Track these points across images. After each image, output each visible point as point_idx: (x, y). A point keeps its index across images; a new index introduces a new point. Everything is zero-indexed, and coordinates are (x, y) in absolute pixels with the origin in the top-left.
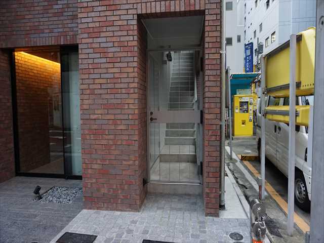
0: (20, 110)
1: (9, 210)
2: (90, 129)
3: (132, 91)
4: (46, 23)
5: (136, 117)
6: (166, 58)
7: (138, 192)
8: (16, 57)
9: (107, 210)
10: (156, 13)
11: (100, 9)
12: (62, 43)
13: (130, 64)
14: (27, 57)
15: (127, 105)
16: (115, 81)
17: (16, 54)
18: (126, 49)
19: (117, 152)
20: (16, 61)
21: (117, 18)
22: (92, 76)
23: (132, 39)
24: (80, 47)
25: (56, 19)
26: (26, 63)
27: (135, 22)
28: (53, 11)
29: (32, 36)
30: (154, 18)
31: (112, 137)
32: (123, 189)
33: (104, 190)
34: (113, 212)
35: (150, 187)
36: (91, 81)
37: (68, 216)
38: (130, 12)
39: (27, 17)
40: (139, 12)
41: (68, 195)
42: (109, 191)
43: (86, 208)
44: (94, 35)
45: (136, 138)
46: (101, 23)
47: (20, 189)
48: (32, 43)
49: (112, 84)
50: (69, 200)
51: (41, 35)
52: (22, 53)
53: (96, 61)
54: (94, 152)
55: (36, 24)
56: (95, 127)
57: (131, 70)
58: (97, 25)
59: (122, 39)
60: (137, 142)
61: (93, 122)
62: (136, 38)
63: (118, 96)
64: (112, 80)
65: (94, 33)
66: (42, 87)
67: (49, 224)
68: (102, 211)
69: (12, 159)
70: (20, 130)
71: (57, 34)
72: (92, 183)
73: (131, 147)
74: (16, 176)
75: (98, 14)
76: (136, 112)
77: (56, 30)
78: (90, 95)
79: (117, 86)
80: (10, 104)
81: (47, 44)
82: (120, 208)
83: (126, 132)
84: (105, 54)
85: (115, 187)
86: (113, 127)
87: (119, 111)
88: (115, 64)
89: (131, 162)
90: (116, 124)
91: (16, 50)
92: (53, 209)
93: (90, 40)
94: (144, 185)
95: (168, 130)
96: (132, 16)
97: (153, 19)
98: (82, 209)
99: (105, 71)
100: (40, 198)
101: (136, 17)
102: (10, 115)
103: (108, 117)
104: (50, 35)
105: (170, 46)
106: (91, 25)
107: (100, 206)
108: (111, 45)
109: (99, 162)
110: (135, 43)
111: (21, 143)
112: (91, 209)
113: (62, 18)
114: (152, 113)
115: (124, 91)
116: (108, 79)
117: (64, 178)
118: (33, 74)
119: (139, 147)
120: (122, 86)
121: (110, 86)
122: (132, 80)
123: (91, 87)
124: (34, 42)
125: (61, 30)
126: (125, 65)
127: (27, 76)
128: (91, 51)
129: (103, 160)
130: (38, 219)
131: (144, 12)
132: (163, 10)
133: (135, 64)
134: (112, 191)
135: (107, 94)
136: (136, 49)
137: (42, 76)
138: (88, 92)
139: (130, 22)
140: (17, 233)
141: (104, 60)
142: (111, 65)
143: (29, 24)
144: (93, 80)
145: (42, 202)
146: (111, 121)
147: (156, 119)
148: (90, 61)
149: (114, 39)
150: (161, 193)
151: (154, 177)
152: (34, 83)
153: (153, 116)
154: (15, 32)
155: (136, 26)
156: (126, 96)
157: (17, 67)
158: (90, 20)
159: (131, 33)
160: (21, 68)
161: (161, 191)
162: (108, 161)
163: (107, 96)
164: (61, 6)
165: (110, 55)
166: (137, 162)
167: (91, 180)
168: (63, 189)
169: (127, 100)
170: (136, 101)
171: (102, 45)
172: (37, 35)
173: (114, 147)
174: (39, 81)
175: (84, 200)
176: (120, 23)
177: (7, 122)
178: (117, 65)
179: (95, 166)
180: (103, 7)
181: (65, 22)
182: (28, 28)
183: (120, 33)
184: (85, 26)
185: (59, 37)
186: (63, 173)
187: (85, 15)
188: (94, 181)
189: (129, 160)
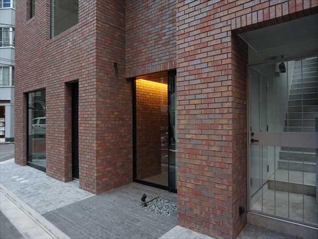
0: (138, 127)
1: (122, 211)
2: (185, 148)
3: (226, 111)
4: (156, 53)
5: (231, 138)
6: (278, 70)
7: (231, 221)
8: (137, 84)
9: (198, 232)
10: (252, 24)
11: (195, 33)
12: (168, 69)
13: (225, 83)
14: (145, 83)
15: (220, 126)
16: (209, 101)
17: (137, 81)
18: (220, 68)
19: (209, 174)
20: (137, 87)
21: (211, 38)
22: (188, 97)
23: (226, 57)
24: (178, 70)
25: (164, 48)
26: (145, 88)
27: (229, 39)
28: (161, 42)
29: (146, 65)
30: (251, 30)
31: (205, 158)
32: (215, 214)
33: (197, 211)
34: (205, 236)
35: (250, 217)
36: (187, 102)
37: (163, 228)
38: (224, 29)
39: (143, 51)
40: (234, 27)
41: (168, 207)
42: (201, 213)
43: (179, 225)
44: (189, 58)
45: (230, 161)
46: (196, 46)
47: (133, 194)
48: (147, 71)
49: (206, 105)
50: (168, 213)
51: (153, 64)
52: (141, 80)
53: (191, 83)
54: (188, 172)
55: (150, 55)
56: (190, 146)
57: (225, 89)
58: (193, 48)
59: (216, 58)
60: (230, 166)
61: (187, 141)
62: (230, 55)
63: (212, 116)
64: (206, 100)
65: (190, 57)
66: (156, 107)
67: (146, 232)
68: (194, 232)
69: (131, 167)
70: (138, 144)
71: (164, 61)
72: (185, 201)
73: (224, 170)
74: (134, 181)
75: (193, 38)
76: (231, 133)
77: (163, 58)
78: (186, 116)
79: (211, 106)
80: (131, 122)
81: (157, 71)
82: (212, 234)
83: (219, 154)
84: (200, 75)
85: (207, 210)
86: (206, 148)
87: (212, 132)
88: (209, 84)
89: (224, 187)
90: (209, 145)
91: (137, 78)
92: (153, 218)
93: (186, 64)
94: (240, 214)
95: (282, 151)
96: (226, 33)
97: (250, 32)
98: (177, 224)
99: (199, 92)
100: (146, 205)
101: (230, 33)
102: (131, 131)
103: (202, 137)
104: (160, 62)
105: (282, 57)
106: (187, 50)
107: (192, 226)
108: (205, 65)
109: (192, 182)
110: (229, 61)
111: (138, 155)
112: (184, 226)
113: (169, 46)
114: (252, 134)
115: (217, 111)
116: (203, 100)
117: (169, 190)
118: (149, 96)
119: (233, 172)
120: (215, 106)
121: (204, 106)
122: (225, 100)
123: (187, 107)
124: (148, 70)
125: (168, 57)
126: (219, 84)
127: (144, 99)
128: (187, 73)
129: (197, 180)
130: (139, 224)
131: (239, 26)
132: (261, 19)
133: (230, 83)
134: (204, 214)
135: (201, 114)
136: (230, 66)
137: (157, 97)
138: (184, 112)
139: (224, 40)
140: (122, 232)
141: (199, 81)
142: (205, 86)
143: (145, 57)
144: (188, 101)
145: (146, 209)
146: (205, 141)
147: (258, 141)
148: (186, 83)
149: (208, 60)
150: (264, 228)
151: (256, 207)
152: (150, 104)
153: (255, 138)
154: (135, 65)
155: (230, 43)
156: (220, 116)
157: (137, 92)
158: (186, 45)
159: (224, 51)
160: (140, 93)
161: (264, 226)
162: (200, 182)
163: (202, 117)
164: (168, 37)
165: (205, 76)
166: (230, 188)
167: (185, 198)
168: (166, 201)
169: (221, 120)
170: (231, 122)
171: (197, 67)
172: (150, 65)
173: (206, 169)
174: (154, 102)
175: (178, 216)
176: (214, 43)
177: (129, 136)
178: (211, 85)
179: (189, 185)
180: (198, 31)
181: (171, 49)
182: (144, 60)
183: (213, 53)
184: (182, 51)
185: (166, 64)
186: (167, 185)
187: (182, 41)
188: (187, 199)
189: (222, 184)
